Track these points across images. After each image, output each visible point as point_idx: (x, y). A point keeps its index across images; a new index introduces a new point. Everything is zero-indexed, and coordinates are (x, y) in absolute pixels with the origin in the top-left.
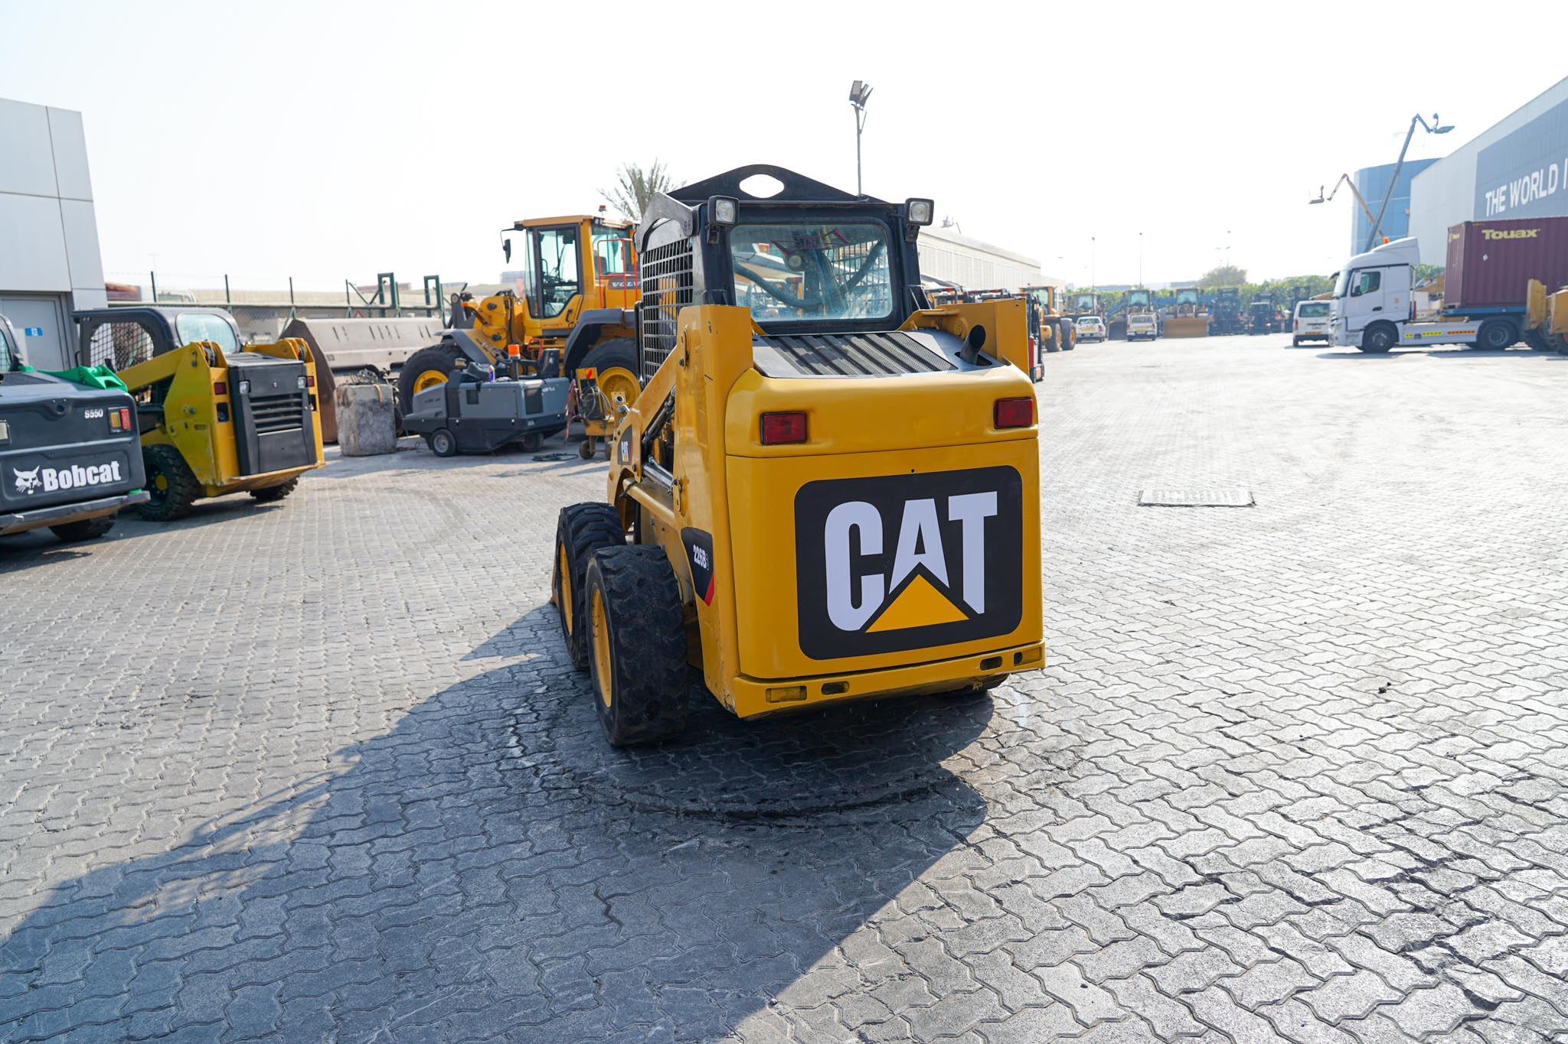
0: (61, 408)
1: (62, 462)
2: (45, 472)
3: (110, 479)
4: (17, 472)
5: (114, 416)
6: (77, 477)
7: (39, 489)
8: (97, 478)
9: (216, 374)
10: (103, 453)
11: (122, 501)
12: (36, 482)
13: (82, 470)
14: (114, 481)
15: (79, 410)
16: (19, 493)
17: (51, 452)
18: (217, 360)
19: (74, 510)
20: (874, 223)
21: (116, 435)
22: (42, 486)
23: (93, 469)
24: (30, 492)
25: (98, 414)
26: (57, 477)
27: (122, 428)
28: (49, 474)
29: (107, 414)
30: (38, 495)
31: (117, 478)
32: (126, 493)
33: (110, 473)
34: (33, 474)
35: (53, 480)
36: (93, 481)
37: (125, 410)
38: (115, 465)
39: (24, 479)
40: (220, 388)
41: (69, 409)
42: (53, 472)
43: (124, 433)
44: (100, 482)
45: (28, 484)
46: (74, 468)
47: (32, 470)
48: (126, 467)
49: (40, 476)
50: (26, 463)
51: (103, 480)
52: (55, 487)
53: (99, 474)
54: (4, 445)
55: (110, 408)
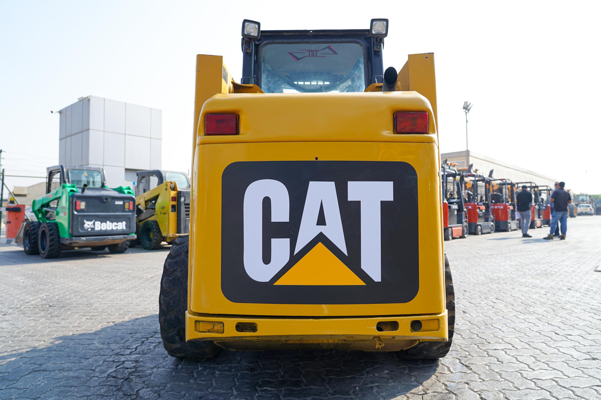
0: (106, 199)
1: (103, 219)
2: (96, 223)
3: (121, 228)
4: (85, 221)
5: (127, 205)
6: (108, 226)
7: (93, 229)
8: (116, 227)
9: (173, 193)
10: (120, 218)
11: (125, 238)
12: (92, 226)
13: (111, 223)
14: (123, 229)
15: (114, 200)
16: (85, 230)
17: (100, 215)
18: (174, 189)
19: (105, 239)
20: (356, 42)
21: (126, 212)
22: (94, 228)
23: (115, 223)
24: (89, 230)
25: (121, 203)
26: (101, 225)
27: (129, 209)
28: (98, 223)
29: (124, 203)
30: (92, 231)
31: (124, 228)
32: (127, 234)
33: (122, 226)
34: (92, 223)
35: (99, 226)
36: (115, 228)
37: (132, 203)
38: (124, 223)
39: (88, 225)
40: (173, 199)
41: (110, 200)
42: (99, 223)
43: (130, 211)
44: (117, 229)
45: (89, 227)
46: (108, 222)
47: (91, 221)
48: (128, 224)
49: (94, 224)
50: (89, 218)
51: (119, 228)
52: (99, 229)
53: (117, 226)
54: (82, 211)
55: (126, 201)
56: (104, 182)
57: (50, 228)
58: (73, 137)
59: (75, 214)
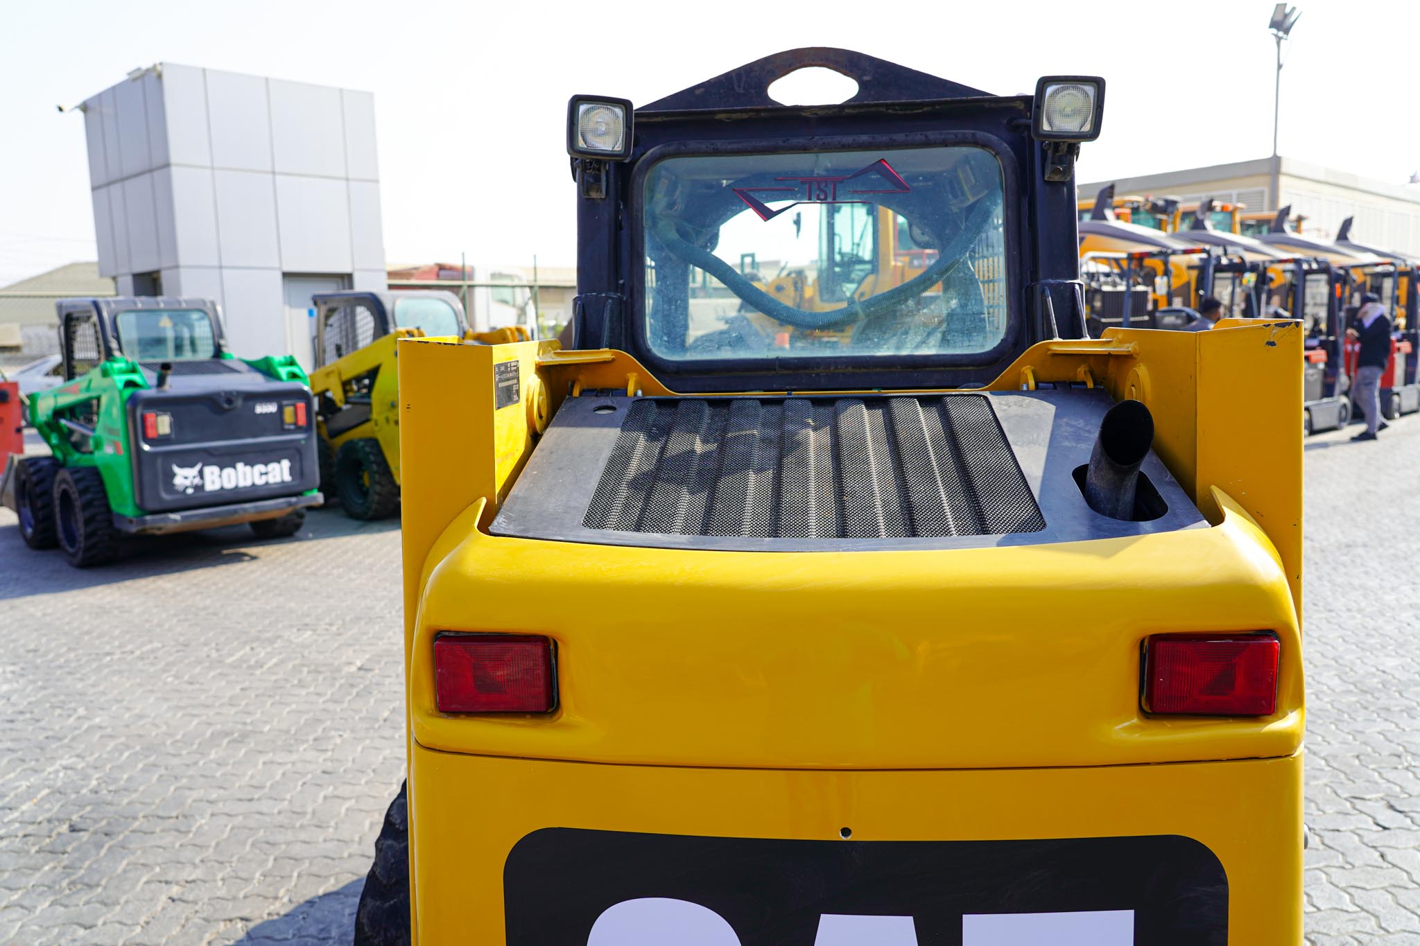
0: (229, 401)
1: (225, 459)
2: (208, 470)
3: (278, 479)
4: (176, 469)
5: (288, 412)
6: (242, 476)
7: (199, 488)
8: (264, 477)
10: (273, 450)
11: (290, 504)
12: (197, 481)
13: (248, 468)
14: (283, 482)
15: (250, 403)
16: (177, 492)
17: (216, 448)
19: (235, 512)
21: (289, 432)
22: (203, 486)
23: (260, 468)
24: (190, 491)
25: (271, 408)
26: (220, 476)
27: (295, 424)
28: (211, 472)
29: (281, 409)
30: (199, 494)
31: (287, 478)
32: (298, 494)
33: (279, 472)
34: (194, 471)
35: (217, 479)
36: (260, 481)
37: (301, 405)
38: (286, 464)
39: (184, 477)
41: (239, 403)
42: (215, 469)
43: (298, 429)
44: (267, 483)
45: (187, 483)
46: (240, 466)
47: (192, 466)
48: (297, 466)
49: (201, 474)
50: (187, 459)
51: (272, 480)
52: (217, 487)
53: (266, 474)
54: (164, 440)
55: (285, 402)
56: (222, 342)
57: (81, 486)
58: (129, 184)
59: (147, 452)
